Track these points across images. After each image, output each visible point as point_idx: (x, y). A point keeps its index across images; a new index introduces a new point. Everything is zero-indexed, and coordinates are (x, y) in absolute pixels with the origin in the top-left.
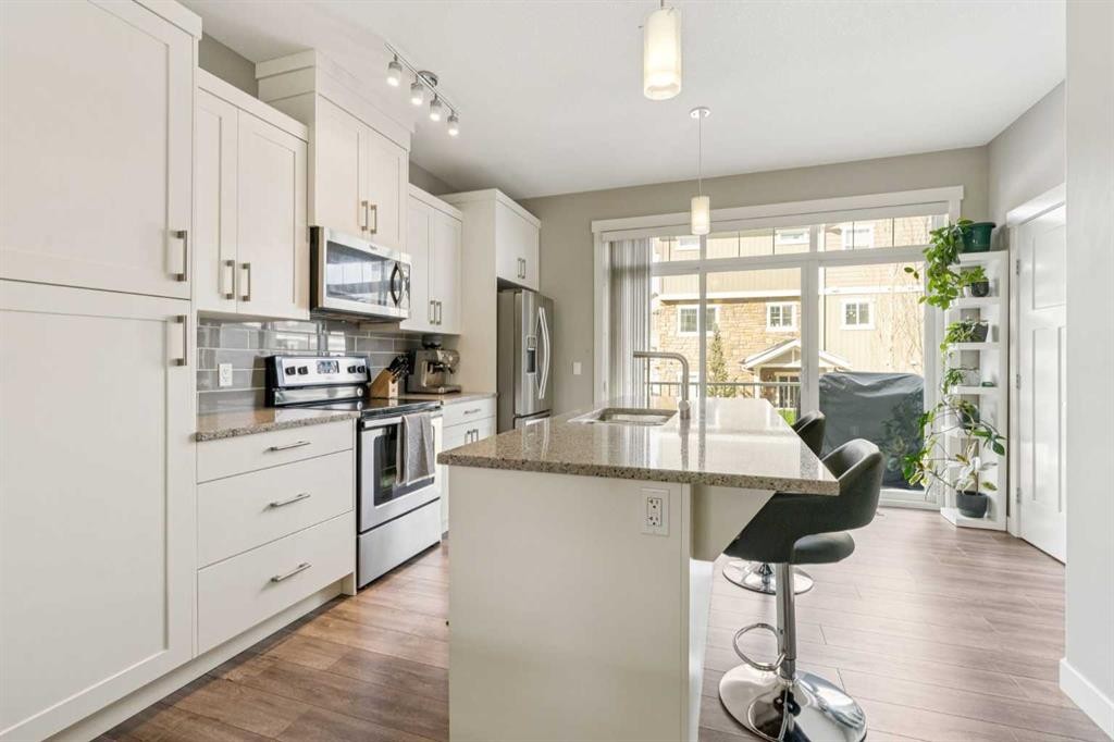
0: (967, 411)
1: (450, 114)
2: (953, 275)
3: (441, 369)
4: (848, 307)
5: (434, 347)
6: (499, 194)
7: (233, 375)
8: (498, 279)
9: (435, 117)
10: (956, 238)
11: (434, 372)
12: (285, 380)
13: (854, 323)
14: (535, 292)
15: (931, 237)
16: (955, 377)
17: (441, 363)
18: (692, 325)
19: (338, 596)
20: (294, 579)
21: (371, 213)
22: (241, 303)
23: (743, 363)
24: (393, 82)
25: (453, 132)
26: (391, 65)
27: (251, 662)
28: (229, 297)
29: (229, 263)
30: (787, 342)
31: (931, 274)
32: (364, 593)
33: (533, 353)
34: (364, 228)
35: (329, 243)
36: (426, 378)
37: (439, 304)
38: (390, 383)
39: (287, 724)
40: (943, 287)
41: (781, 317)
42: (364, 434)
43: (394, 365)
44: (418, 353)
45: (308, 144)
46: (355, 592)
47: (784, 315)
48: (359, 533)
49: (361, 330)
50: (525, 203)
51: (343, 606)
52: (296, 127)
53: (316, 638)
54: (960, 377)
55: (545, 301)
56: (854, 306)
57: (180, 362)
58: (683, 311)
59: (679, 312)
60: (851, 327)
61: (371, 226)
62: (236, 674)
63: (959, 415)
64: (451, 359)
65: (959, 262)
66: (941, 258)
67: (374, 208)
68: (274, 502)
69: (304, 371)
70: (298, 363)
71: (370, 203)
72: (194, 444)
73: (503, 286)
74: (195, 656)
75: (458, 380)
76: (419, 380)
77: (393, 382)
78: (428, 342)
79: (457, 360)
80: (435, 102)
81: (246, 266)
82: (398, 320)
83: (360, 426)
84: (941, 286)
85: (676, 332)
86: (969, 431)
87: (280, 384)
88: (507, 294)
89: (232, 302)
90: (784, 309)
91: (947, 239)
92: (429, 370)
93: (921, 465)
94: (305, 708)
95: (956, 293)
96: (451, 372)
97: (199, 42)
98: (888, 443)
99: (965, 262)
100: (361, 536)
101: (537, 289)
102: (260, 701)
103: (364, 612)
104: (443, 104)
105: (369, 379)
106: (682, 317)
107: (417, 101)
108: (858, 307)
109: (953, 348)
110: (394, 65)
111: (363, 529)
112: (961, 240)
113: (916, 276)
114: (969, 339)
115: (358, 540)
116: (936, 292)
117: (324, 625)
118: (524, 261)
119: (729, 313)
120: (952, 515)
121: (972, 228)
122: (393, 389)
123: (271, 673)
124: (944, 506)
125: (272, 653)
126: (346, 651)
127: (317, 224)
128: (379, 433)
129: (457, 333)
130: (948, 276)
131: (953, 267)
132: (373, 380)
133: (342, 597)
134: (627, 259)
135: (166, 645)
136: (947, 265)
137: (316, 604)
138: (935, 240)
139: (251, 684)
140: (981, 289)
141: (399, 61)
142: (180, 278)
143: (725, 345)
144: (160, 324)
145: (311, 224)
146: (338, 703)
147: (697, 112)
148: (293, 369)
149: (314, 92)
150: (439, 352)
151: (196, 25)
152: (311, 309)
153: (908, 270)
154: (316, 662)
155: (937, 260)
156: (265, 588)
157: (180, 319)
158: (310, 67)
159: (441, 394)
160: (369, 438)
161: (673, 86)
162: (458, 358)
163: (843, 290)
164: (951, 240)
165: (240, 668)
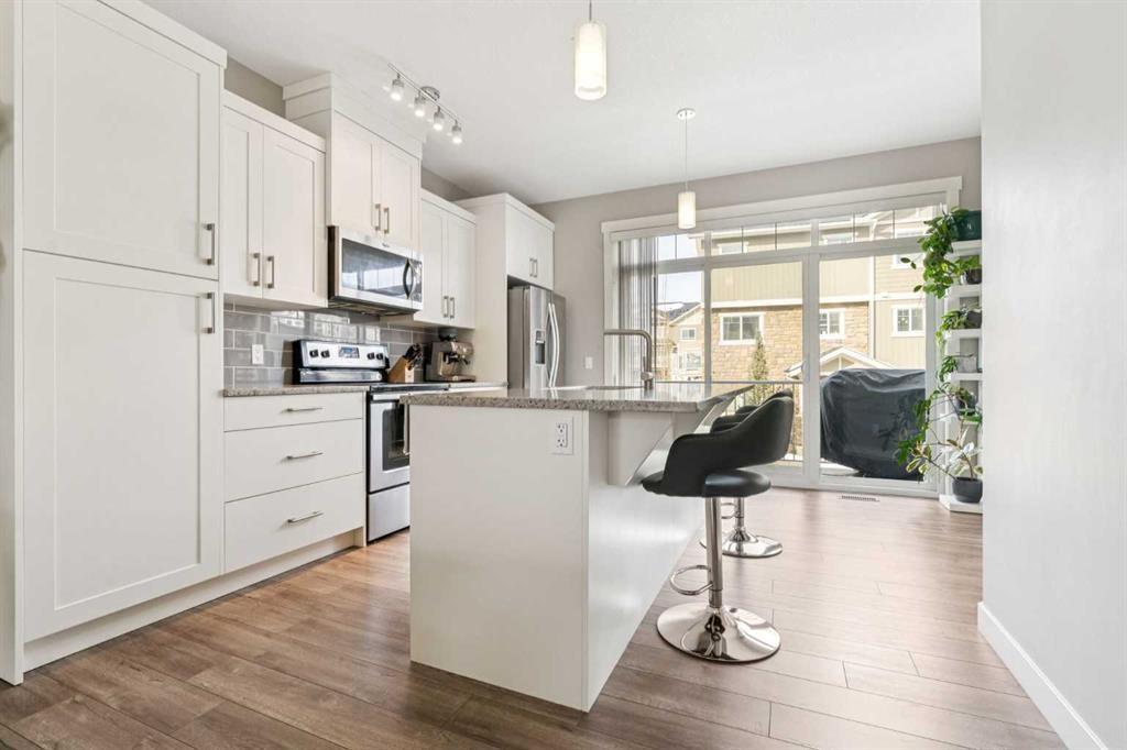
0: (962, 397)
1: (454, 124)
2: (949, 263)
3: (455, 360)
4: (900, 313)
5: (449, 339)
6: (508, 198)
7: (264, 355)
8: (509, 277)
9: (438, 127)
10: (949, 227)
11: (449, 363)
12: (308, 361)
13: (907, 329)
14: (548, 290)
15: (928, 227)
16: (951, 365)
17: (455, 354)
18: (735, 333)
19: (350, 545)
20: (310, 523)
21: (384, 215)
22: (266, 290)
23: (788, 371)
24: (396, 96)
25: (457, 140)
26: (394, 82)
27: (269, 587)
28: (256, 284)
29: (256, 256)
30: (834, 349)
31: (926, 263)
32: (373, 546)
33: (543, 346)
34: (377, 228)
35: (344, 240)
36: (443, 367)
37: (452, 299)
38: (406, 369)
39: (290, 625)
40: (938, 276)
41: (828, 325)
42: (373, 406)
43: (410, 354)
44: (434, 344)
45: (326, 154)
46: (365, 544)
47: (832, 322)
48: (368, 492)
49: (381, 322)
50: (538, 207)
51: (353, 554)
52: (315, 140)
53: (326, 574)
54: (955, 363)
55: (554, 297)
56: (907, 312)
57: (210, 331)
58: (725, 319)
59: (722, 321)
60: (903, 334)
61: (384, 227)
62: (256, 594)
63: (955, 402)
64: (465, 350)
65: (952, 251)
66: (935, 247)
67: (387, 210)
68: (290, 455)
69: (326, 354)
70: (321, 347)
71: (383, 206)
72: (222, 399)
73: (513, 283)
74: (222, 573)
75: (473, 370)
76: (436, 369)
77: (410, 369)
78: (443, 334)
79: (471, 353)
80: (438, 114)
81: (270, 259)
82: (411, 312)
83: (369, 399)
84: (936, 275)
85: (718, 339)
86: (962, 417)
87: (305, 365)
88: (517, 291)
89: (259, 288)
90: (831, 315)
91: (940, 229)
92: (444, 360)
93: (916, 452)
94: (306, 617)
95: (952, 282)
96: (467, 363)
97: (226, 71)
98: (895, 434)
99: (960, 250)
100: (371, 496)
101: (551, 288)
102: (272, 610)
103: (372, 559)
104: (446, 116)
105: (388, 366)
106: (725, 326)
107: (420, 113)
108: (910, 313)
109: (947, 335)
110: (397, 82)
111: (372, 490)
112: (955, 228)
113: (914, 266)
114: (962, 325)
115: (367, 499)
116: (932, 281)
117: (334, 566)
118: (536, 261)
119: (773, 321)
120: (949, 500)
121: (965, 217)
122: (410, 376)
123: (284, 595)
124: (944, 493)
125: (288, 582)
126: (347, 582)
127: (333, 224)
128: (390, 406)
129: (473, 327)
130: (944, 266)
131: (948, 257)
132: (391, 366)
133: (354, 548)
134: (634, 258)
135: (199, 561)
136: (943, 254)
137: (330, 550)
138: (930, 231)
139: (267, 601)
140: (975, 276)
141: (402, 79)
142: (209, 262)
143: (768, 354)
144: (193, 299)
145: (328, 224)
146: (333, 615)
147: (683, 113)
148: (316, 352)
149: (330, 109)
150: (453, 344)
151: (221, 56)
152: (329, 298)
153: (905, 260)
154: (322, 590)
155: (932, 250)
156: (282, 527)
157: (209, 296)
158: (327, 88)
159: (455, 382)
160: (378, 411)
161: (599, 89)
162: (472, 350)
163: (894, 296)
164: (945, 229)
165: (260, 590)
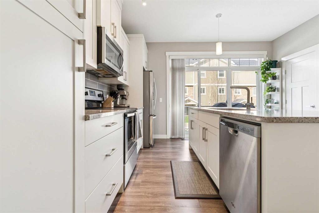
2: (267, 74)
11: (121, 99)
37: (126, 73)
38: (112, 102)
42: (125, 120)
49: (99, 80)
61: (115, 34)
67: (115, 27)
68: (106, 154)
69: (86, 94)
78: (120, 87)
83: (125, 117)
88: (147, 72)
105: (104, 100)
109: (268, 93)
116: (263, 78)
118: (146, 62)
121: (272, 62)
122: (113, 105)
129: (128, 85)
134: (177, 65)
140: (274, 78)
142: (79, 16)
145: (99, 25)
150: (125, 92)
152: (98, 64)
157: (79, 42)
